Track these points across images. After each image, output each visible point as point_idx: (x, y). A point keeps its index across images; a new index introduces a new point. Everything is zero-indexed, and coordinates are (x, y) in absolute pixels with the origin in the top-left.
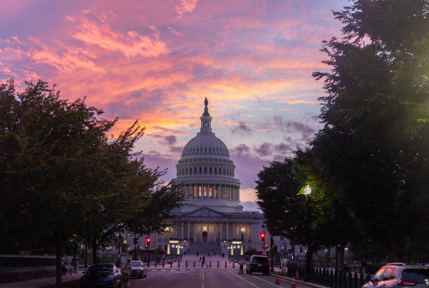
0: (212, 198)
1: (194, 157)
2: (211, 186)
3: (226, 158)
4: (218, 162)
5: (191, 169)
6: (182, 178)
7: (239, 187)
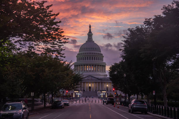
0: (93, 71)
1: (84, 52)
2: (93, 65)
3: (99, 52)
4: (96, 55)
5: (83, 58)
6: (79, 62)
7: (105, 66)
